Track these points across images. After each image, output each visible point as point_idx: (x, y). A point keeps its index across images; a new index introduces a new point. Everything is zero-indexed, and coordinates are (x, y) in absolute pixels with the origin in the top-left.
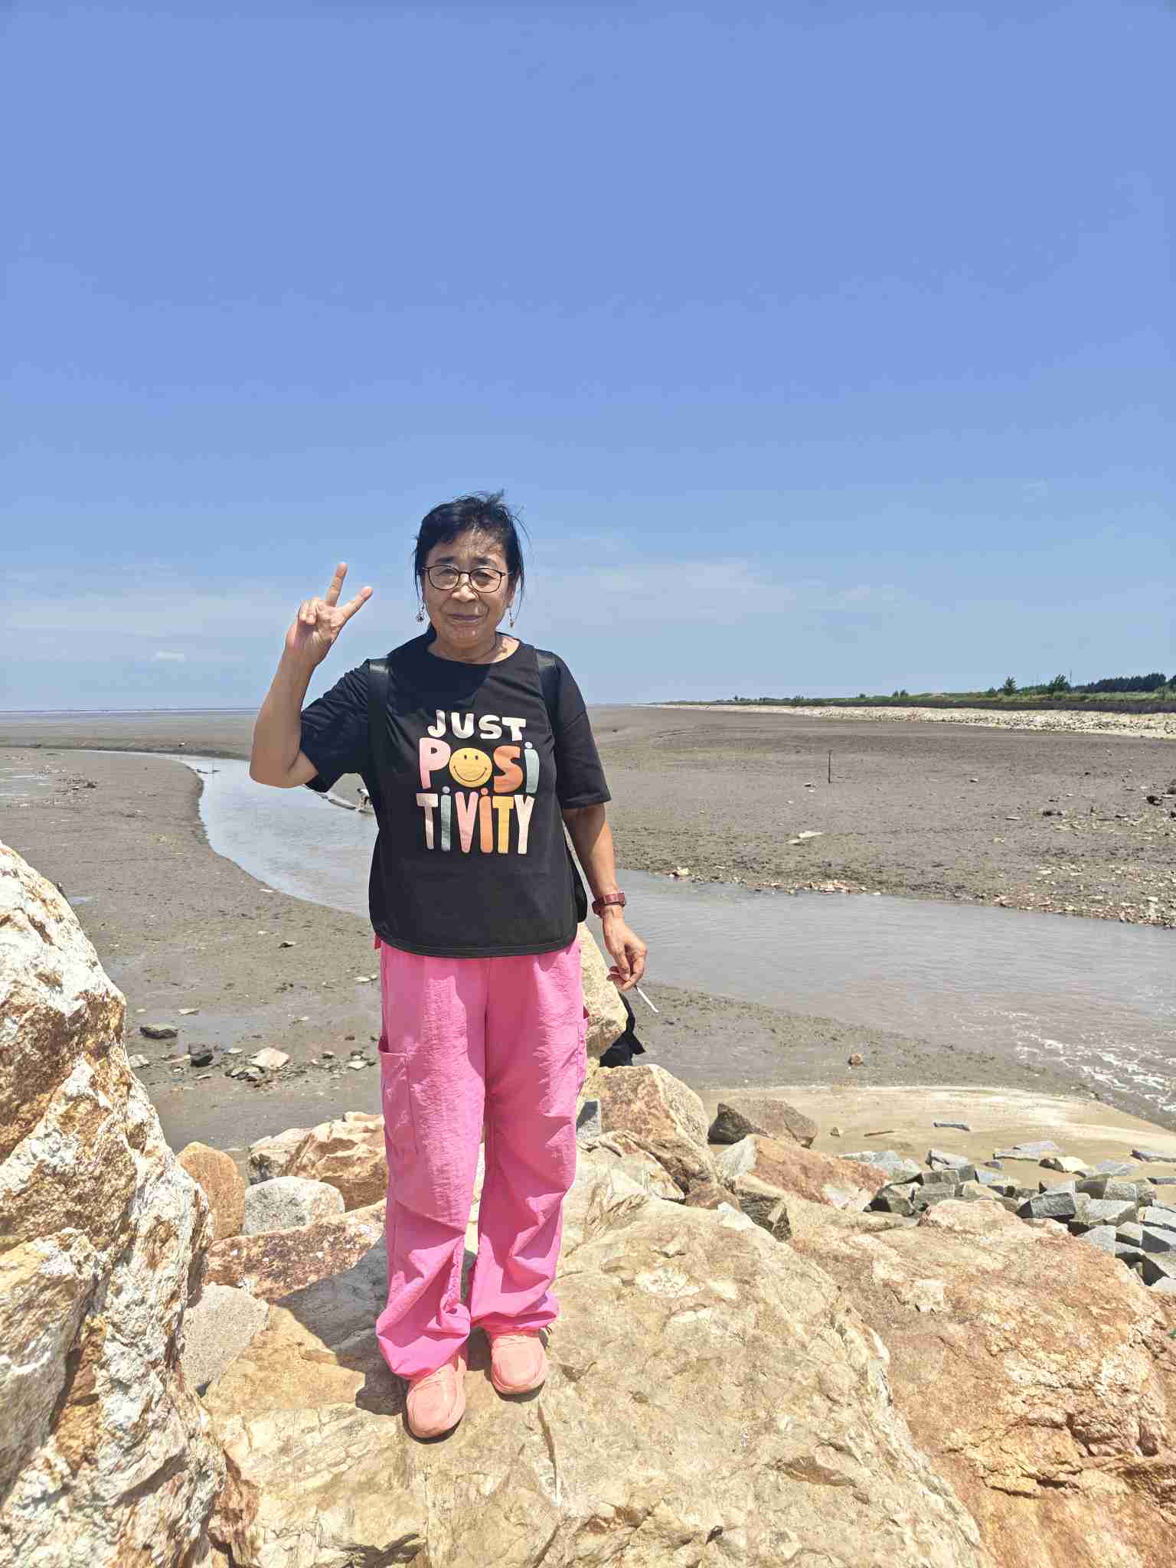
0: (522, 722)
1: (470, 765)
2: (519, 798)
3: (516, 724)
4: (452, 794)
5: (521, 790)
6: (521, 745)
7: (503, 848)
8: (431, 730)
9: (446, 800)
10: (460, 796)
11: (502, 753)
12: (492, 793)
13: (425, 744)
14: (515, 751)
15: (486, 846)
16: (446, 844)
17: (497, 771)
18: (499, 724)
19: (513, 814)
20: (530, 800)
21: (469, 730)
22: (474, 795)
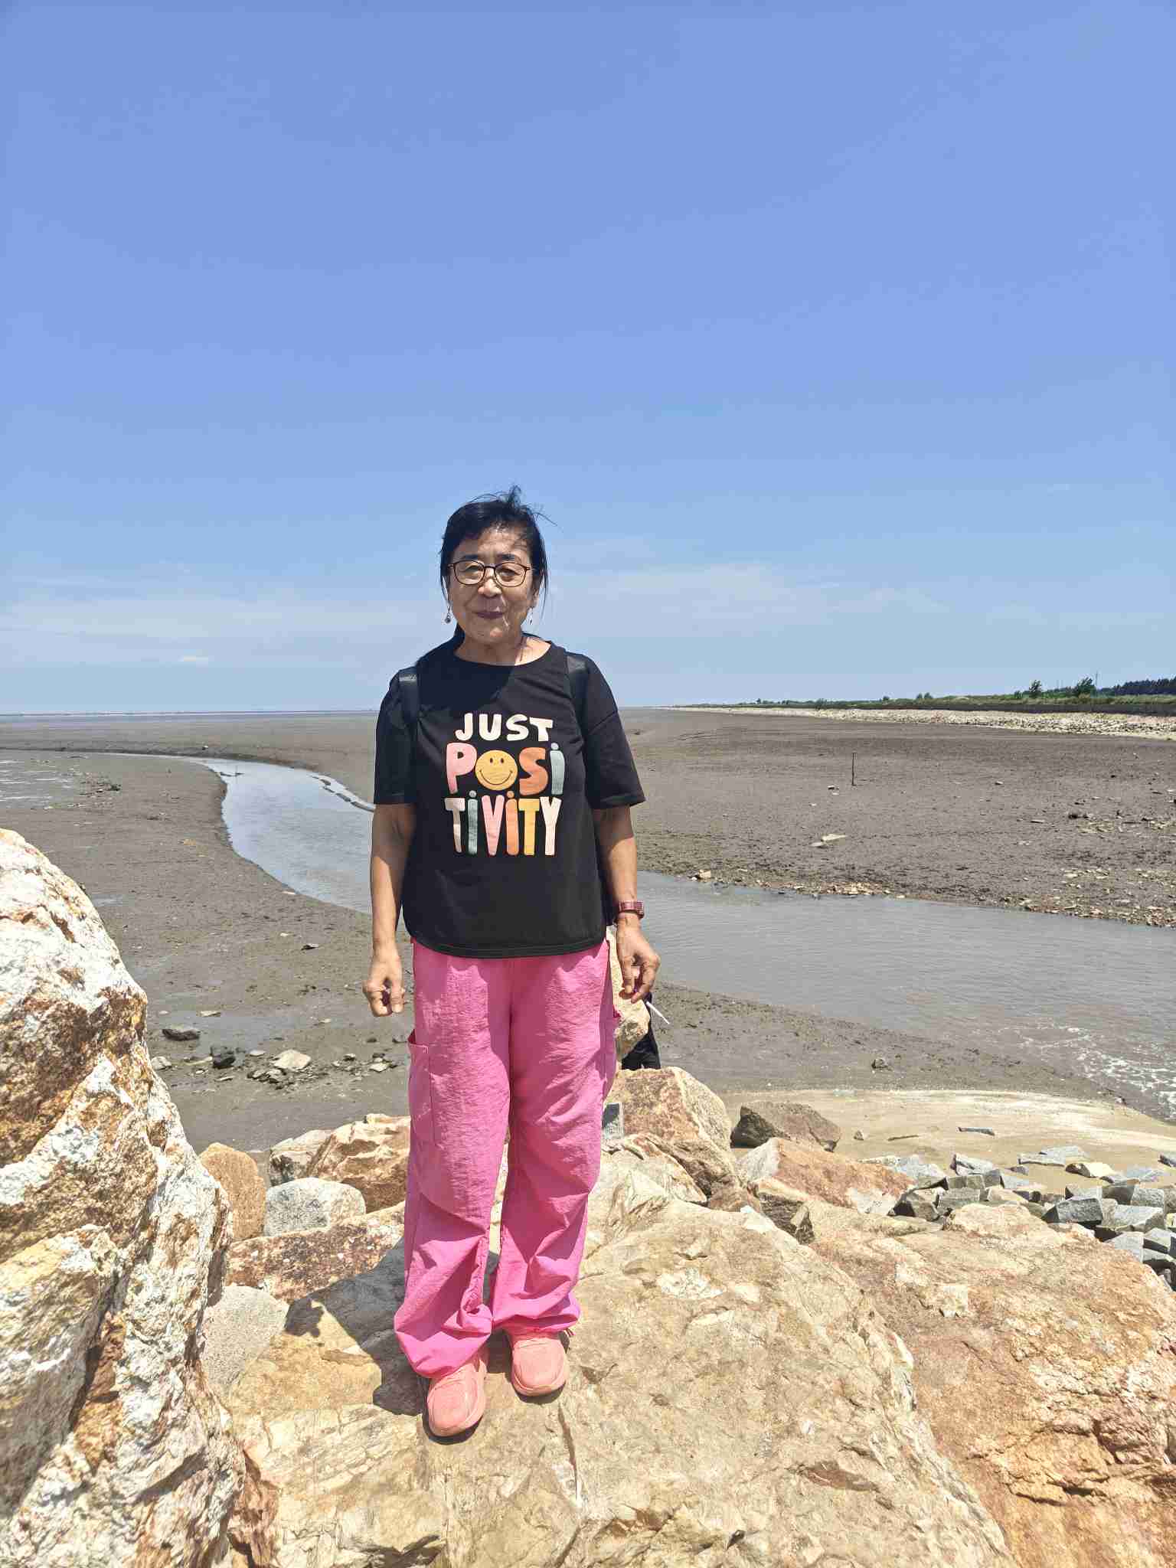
0: (549, 723)
1: (496, 769)
2: (545, 800)
3: (543, 725)
4: (478, 798)
5: (547, 792)
6: (546, 745)
7: (530, 850)
8: (459, 734)
9: (473, 804)
10: (486, 799)
11: (529, 756)
12: (518, 796)
13: (452, 749)
14: (541, 753)
15: (513, 849)
16: (473, 847)
17: (522, 774)
18: (525, 724)
19: (539, 815)
20: (557, 802)
21: (495, 734)
22: (500, 798)
